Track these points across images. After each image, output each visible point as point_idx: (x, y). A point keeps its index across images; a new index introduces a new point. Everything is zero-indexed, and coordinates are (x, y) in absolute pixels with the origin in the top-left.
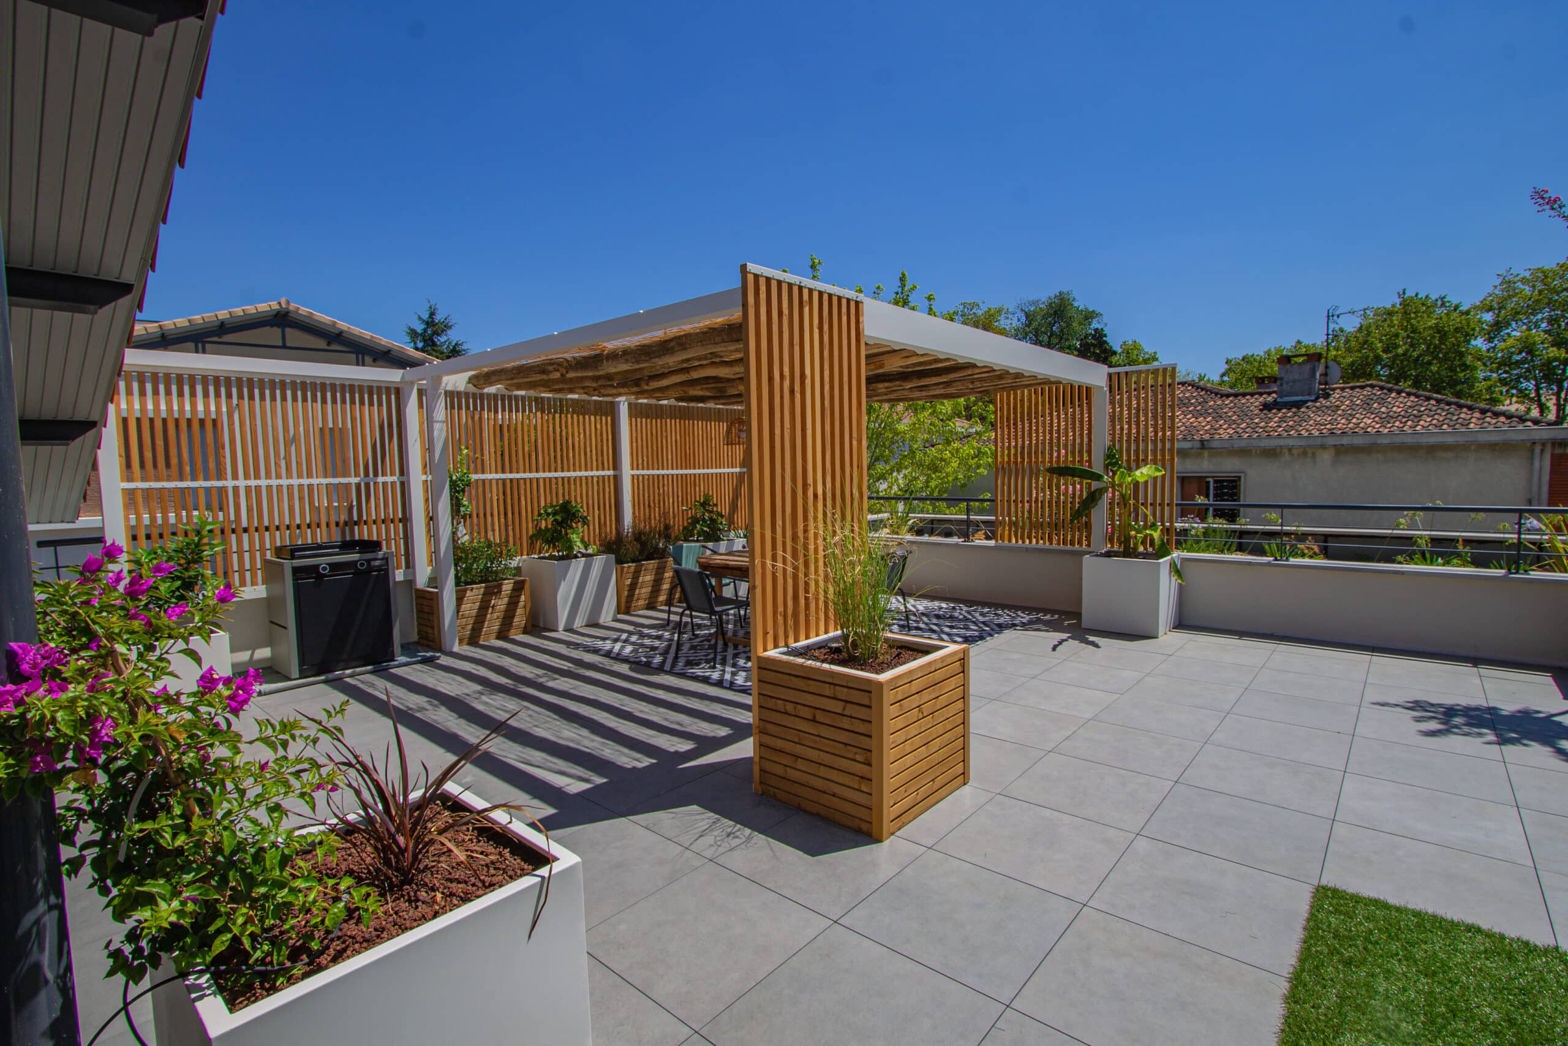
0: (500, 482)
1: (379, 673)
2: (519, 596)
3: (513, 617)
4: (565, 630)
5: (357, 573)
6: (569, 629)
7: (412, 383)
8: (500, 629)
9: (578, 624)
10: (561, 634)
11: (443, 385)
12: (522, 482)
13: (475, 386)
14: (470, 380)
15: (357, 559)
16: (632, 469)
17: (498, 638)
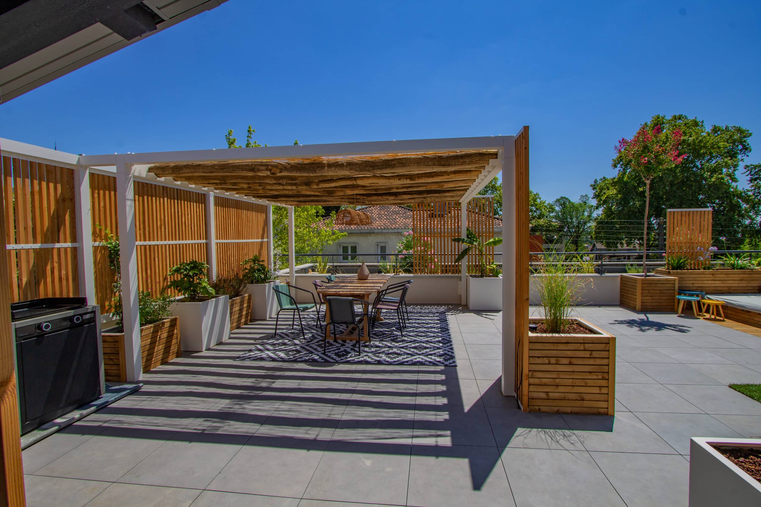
0: (143, 247)
1: (101, 411)
2: (173, 330)
3: (170, 346)
4: (206, 350)
5: (73, 326)
6: (208, 349)
7: (86, 167)
8: (163, 357)
9: (212, 345)
10: (205, 353)
11: (132, 171)
12: (156, 247)
13: (156, 174)
14: (150, 170)
15: (72, 314)
16: (217, 239)
17: (162, 364)
